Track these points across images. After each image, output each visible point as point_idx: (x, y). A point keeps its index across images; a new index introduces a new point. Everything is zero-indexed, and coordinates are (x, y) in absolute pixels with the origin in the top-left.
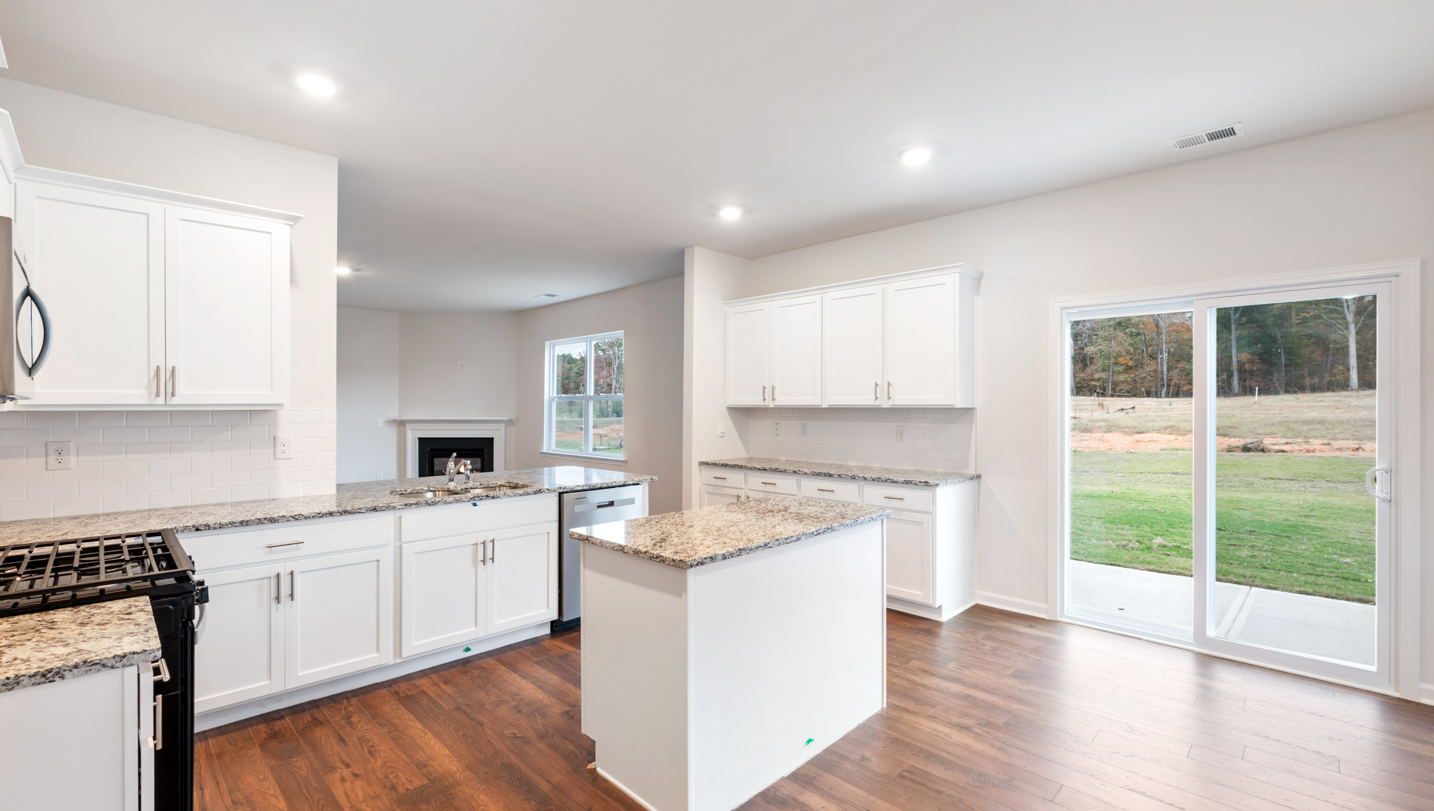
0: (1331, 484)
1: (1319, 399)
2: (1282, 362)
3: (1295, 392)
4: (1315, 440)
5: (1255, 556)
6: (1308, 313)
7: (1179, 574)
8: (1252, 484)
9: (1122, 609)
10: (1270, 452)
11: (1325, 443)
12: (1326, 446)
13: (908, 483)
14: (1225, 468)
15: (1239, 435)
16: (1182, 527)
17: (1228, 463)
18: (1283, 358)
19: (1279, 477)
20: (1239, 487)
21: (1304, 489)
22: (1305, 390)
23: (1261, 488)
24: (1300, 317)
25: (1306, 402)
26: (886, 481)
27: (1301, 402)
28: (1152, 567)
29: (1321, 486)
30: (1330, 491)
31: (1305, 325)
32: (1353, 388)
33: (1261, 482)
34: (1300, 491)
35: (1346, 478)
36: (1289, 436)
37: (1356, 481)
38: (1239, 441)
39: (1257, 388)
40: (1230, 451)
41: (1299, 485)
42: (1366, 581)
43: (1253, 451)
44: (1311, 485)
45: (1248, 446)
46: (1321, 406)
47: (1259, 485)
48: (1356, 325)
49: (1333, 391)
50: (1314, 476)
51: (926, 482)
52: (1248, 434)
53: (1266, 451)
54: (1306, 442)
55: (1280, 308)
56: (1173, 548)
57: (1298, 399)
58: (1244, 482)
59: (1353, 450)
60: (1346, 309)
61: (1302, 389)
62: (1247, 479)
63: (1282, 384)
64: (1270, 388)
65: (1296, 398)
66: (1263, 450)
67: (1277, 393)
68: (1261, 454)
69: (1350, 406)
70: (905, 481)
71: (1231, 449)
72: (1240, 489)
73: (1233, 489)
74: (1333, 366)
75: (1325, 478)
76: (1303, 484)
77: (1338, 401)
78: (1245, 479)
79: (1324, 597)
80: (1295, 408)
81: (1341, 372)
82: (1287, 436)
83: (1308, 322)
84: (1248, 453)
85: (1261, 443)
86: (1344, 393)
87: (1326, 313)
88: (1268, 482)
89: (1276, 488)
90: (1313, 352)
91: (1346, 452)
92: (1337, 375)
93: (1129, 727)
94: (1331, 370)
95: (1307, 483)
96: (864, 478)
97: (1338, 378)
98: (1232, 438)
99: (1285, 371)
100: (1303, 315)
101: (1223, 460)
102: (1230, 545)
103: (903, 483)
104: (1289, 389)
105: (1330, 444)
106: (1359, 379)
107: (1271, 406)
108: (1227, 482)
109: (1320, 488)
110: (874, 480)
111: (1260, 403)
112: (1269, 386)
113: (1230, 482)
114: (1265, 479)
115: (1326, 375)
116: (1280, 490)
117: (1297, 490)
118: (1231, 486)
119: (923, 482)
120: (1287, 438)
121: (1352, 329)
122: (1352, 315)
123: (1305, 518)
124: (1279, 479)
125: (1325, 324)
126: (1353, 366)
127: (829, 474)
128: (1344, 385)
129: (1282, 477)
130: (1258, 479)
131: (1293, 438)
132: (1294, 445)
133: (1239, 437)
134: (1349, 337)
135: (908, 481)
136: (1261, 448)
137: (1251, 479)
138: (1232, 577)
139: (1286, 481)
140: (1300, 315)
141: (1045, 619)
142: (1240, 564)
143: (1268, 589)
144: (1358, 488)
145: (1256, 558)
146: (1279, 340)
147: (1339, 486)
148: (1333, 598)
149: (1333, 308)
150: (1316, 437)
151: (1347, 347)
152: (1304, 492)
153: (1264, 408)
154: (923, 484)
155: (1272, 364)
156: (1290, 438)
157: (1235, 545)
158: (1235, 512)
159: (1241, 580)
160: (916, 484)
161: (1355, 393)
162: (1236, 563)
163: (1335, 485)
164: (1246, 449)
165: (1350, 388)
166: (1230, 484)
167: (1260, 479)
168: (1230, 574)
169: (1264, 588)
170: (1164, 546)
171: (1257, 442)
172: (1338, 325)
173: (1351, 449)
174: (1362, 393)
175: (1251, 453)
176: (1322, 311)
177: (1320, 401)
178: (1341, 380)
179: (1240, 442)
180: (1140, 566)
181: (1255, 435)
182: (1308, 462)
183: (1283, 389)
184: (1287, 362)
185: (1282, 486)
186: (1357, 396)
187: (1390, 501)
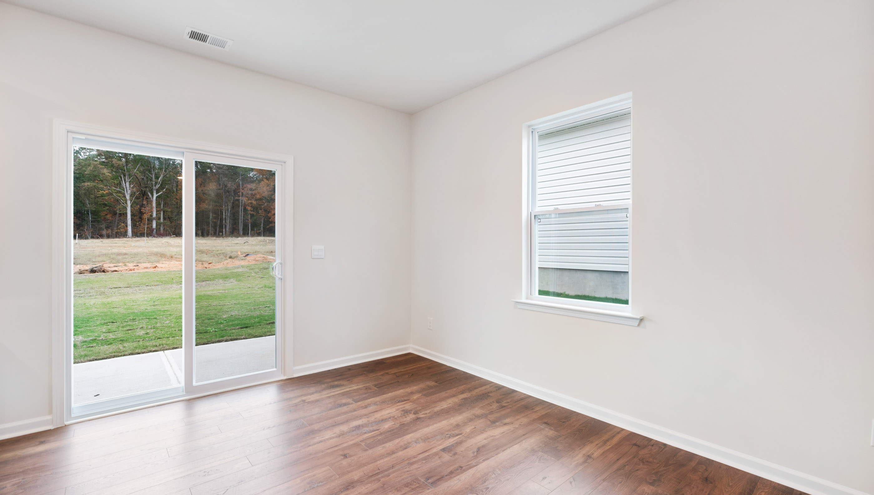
0: (149, 287)
1: (114, 242)
2: (89, 219)
3: (98, 238)
4: (129, 264)
5: (148, 333)
6: (104, 191)
7: (114, 357)
8: (104, 293)
9: (98, 395)
10: (108, 272)
11: (135, 265)
12: (136, 267)
14: (83, 285)
15: (82, 263)
16: (86, 326)
17: (84, 281)
18: (90, 217)
19: (120, 286)
20: (96, 295)
21: (135, 292)
22: (103, 237)
23: (110, 295)
24: (100, 193)
25: (107, 244)
27: (104, 244)
28: (92, 358)
29: (144, 289)
30: (150, 291)
31: (102, 198)
32: (129, 236)
33: (109, 290)
34: (134, 293)
35: (156, 283)
36: (114, 262)
37: (161, 284)
38: (83, 267)
39: (77, 234)
40: (81, 273)
41: (132, 290)
42: (210, 332)
43: (97, 272)
44: (139, 289)
45: (94, 269)
46: (116, 246)
47: (109, 293)
48: (131, 201)
49: (119, 238)
50: (139, 284)
52: (88, 262)
53: (106, 271)
54: (125, 265)
55: (89, 186)
56: (91, 341)
57: (102, 242)
58: (99, 292)
59: (153, 268)
60: (126, 192)
61: (101, 236)
62: (100, 290)
63: (90, 233)
64: (82, 235)
65: (101, 241)
66: (104, 271)
67: (86, 238)
68: (103, 273)
69: (131, 246)
71: (82, 272)
72: (97, 297)
73: (93, 297)
74: (118, 223)
75: (145, 284)
76: (134, 289)
77: (124, 243)
78: (98, 290)
79: (202, 345)
80: (101, 247)
81: (123, 227)
82: (113, 262)
83: (105, 197)
84: (94, 274)
85: (102, 267)
86: (125, 239)
87: (115, 193)
88: (114, 290)
89: (120, 293)
90: (107, 215)
91: (150, 269)
92: (121, 229)
93: (204, 472)
94: (118, 226)
95: (136, 288)
97: (121, 230)
98: (77, 265)
99: (92, 225)
100: (101, 192)
101: (80, 279)
102: (128, 330)
104: (94, 236)
105: (138, 266)
106: (132, 232)
107: (86, 246)
108: (87, 293)
109: (144, 290)
111: (79, 244)
112: (82, 234)
113: (89, 293)
114: (112, 289)
115: (115, 229)
116: (122, 294)
117: (132, 293)
118: (90, 296)
120: (113, 263)
121: (129, 203)
122: (129, 196)
123: (154, 306)
124: (120, 287)
125: (114, 199)
126: (129, 224)
128: (125, 235)
129: (121, 286)
130: (107, 289)
131: (116, 263)
132: (119, 267)
133: (83, 264)
134: (127, 207)
136: (103, 270)
137: (103, 290)
138: (149, 349)
139: (124, 288)
140: (100, 192)
141: (50, 430)
142: (143, 340)
143: (173, 349)
144: (162, 287)
145: (149, 334)
146: (87, 205)
147: (153, 287)
148: (206, 344)
149: (119, 191)
150: (129, 262)
151: (126, 213)
152: (136, 293)
153: (82, 247)
155: (83, 220)
156: (115, 263)
157: (130, 330)
158: (112, 310)
159: (156, 348)
161: (130, 239)
162: (141, 340)
163: (150, 287)
164: (93, 271)
165: (128, 236)
166: (90, 294)
167: (108, 289)
168: (147, 347)
169: (171, 350)
170: (85, 342)
171: (100, 266)
172: (122, 201)
173: (152, 268)
174: (134, 239)
175: (96, 273)
176: (114, 191)
177: (115, 243)
178: (123, 231)
179: (88, 267)
180: (82, 360)
181: (93, 262)
182: (133, 276)
183: (90, 236)
184: (93, 219)
185: (123, 291)
186: (132, 241)
187: (282, 279)
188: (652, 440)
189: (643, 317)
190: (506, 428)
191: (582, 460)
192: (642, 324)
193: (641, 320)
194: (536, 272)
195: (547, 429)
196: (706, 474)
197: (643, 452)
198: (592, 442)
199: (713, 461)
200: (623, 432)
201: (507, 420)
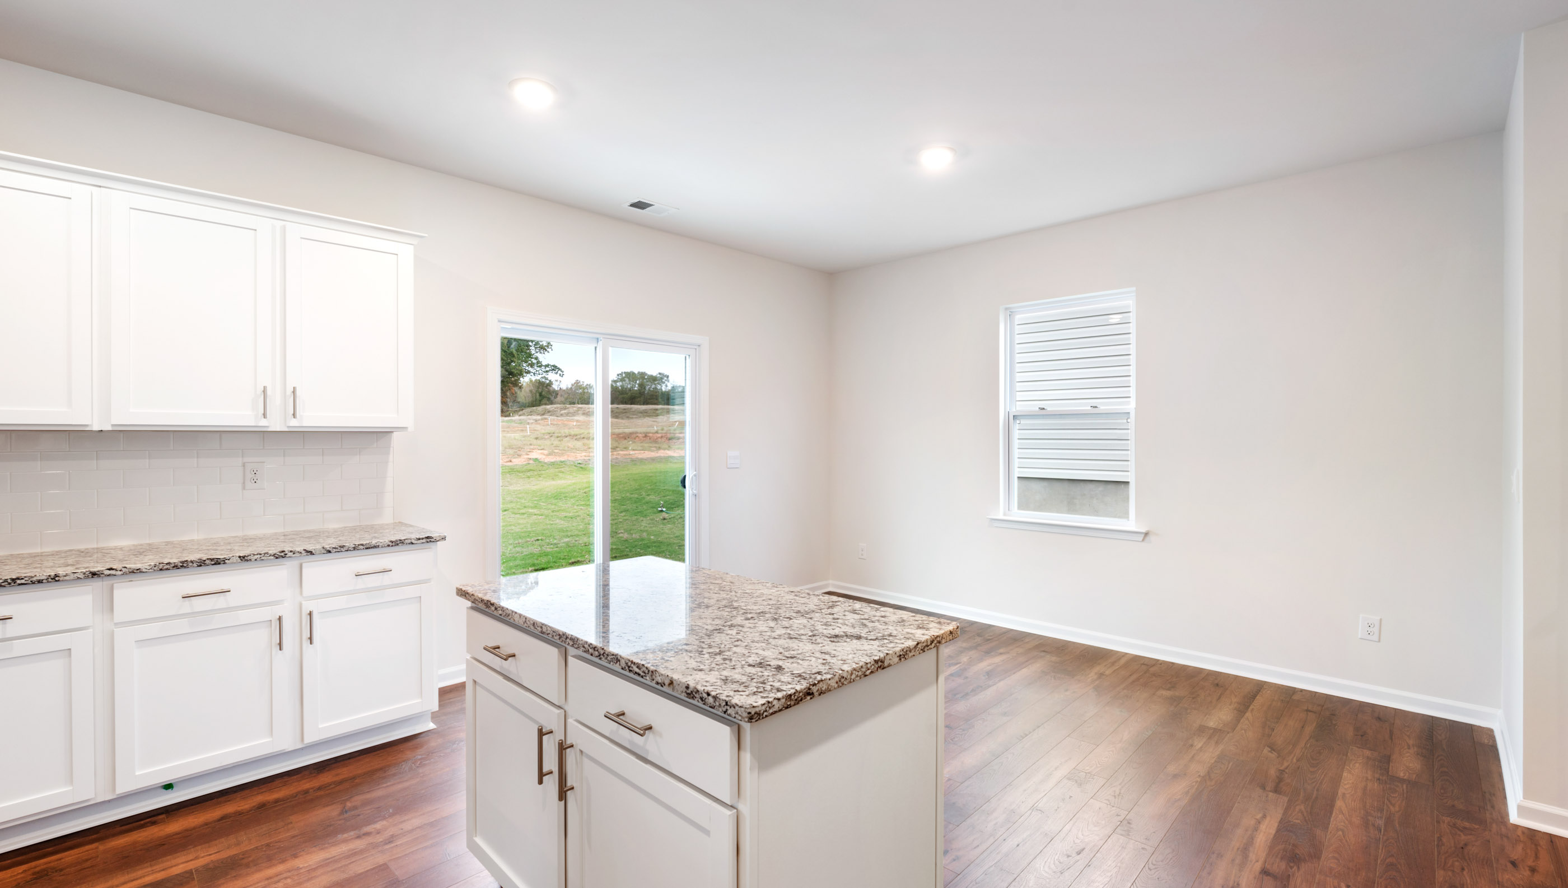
13: (398, 544)
26: (354, 548)
51: (427, 538)
70: (392, 542)
96: (307, 552)
103: (389, 546)
110: (329, 552)
119: (423, 539)
127: (212, 560)
135: (397, 541)
154: (424, 541)
160: (412, 543)
187: (696, 495)
188: (1159, 660)
189: (1148, 531)
190: (1004, 657)
191: (1095, 677)
192: (1147, 538)
193: (1146, 534)
194: (1015, 482)
195: (1048, 656)
196: (1216, 682)
197: (1152, 669)
198: (1099, 664)
199: (1221, 673)
200: (1128, 655)
201: (1001, 651)
